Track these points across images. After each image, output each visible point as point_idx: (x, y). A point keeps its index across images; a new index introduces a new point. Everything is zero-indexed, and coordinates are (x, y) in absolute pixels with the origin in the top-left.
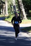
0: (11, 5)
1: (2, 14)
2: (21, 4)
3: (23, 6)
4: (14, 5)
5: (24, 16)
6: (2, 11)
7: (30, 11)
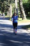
0: (14, 8)
1: (7, 15)
2: (22, 7)
3: (23, 9)
4: (17, 8)
5: (24, 17)
6: (7, 13)
7: (29, 13)
